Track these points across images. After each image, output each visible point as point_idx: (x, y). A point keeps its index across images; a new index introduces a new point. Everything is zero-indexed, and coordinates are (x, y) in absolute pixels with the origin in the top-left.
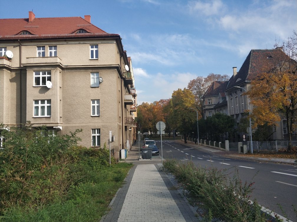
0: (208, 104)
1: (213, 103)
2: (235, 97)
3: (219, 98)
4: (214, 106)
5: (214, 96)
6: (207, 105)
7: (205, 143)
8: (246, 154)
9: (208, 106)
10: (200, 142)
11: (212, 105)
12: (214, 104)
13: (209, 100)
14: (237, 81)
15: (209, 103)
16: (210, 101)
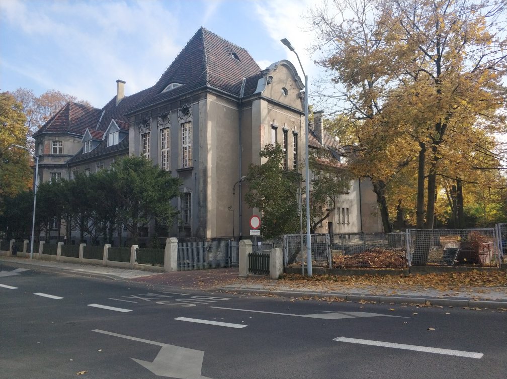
0: (52, 153)
1: (65, 152)
2: (161, 128)
3: (84, 142)
4: (69, 159)
5: (70, 136)
6: (49, 156)
7: (59, 251)
8: (280, 277)
9: (50, 158)
10: (36, 250)
11: (63, 156)
12: (69, 156)
13: (55, 142)
14: (165, 91)
15: (55, 150)
16: (58, 147)
